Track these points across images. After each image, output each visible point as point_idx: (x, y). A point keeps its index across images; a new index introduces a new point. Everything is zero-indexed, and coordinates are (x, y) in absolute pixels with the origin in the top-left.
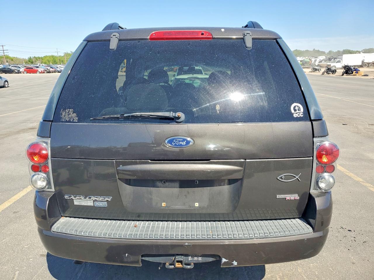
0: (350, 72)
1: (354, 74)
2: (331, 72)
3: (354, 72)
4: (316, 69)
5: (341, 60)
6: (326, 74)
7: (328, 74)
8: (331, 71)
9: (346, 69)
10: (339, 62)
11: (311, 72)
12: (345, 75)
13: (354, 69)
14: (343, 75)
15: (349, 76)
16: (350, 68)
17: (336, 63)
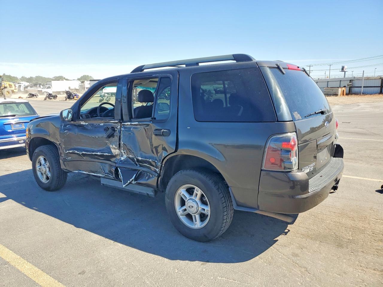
0: (72, 97)
1: (75, 98)
2: (52, 98)
3: (75, 97)
4: (33, 94)
5: (50, 86)
6: (48, 99)
7: (50, 99)
8: (52, 96)
9: (68, 94)
10: (49, 88)
11: (29, 98)
12: (67, 99)
13: (74, 95)
14: (66, 100)
15: (71, 101)
16: (71, 94)
17: (47, 89)
